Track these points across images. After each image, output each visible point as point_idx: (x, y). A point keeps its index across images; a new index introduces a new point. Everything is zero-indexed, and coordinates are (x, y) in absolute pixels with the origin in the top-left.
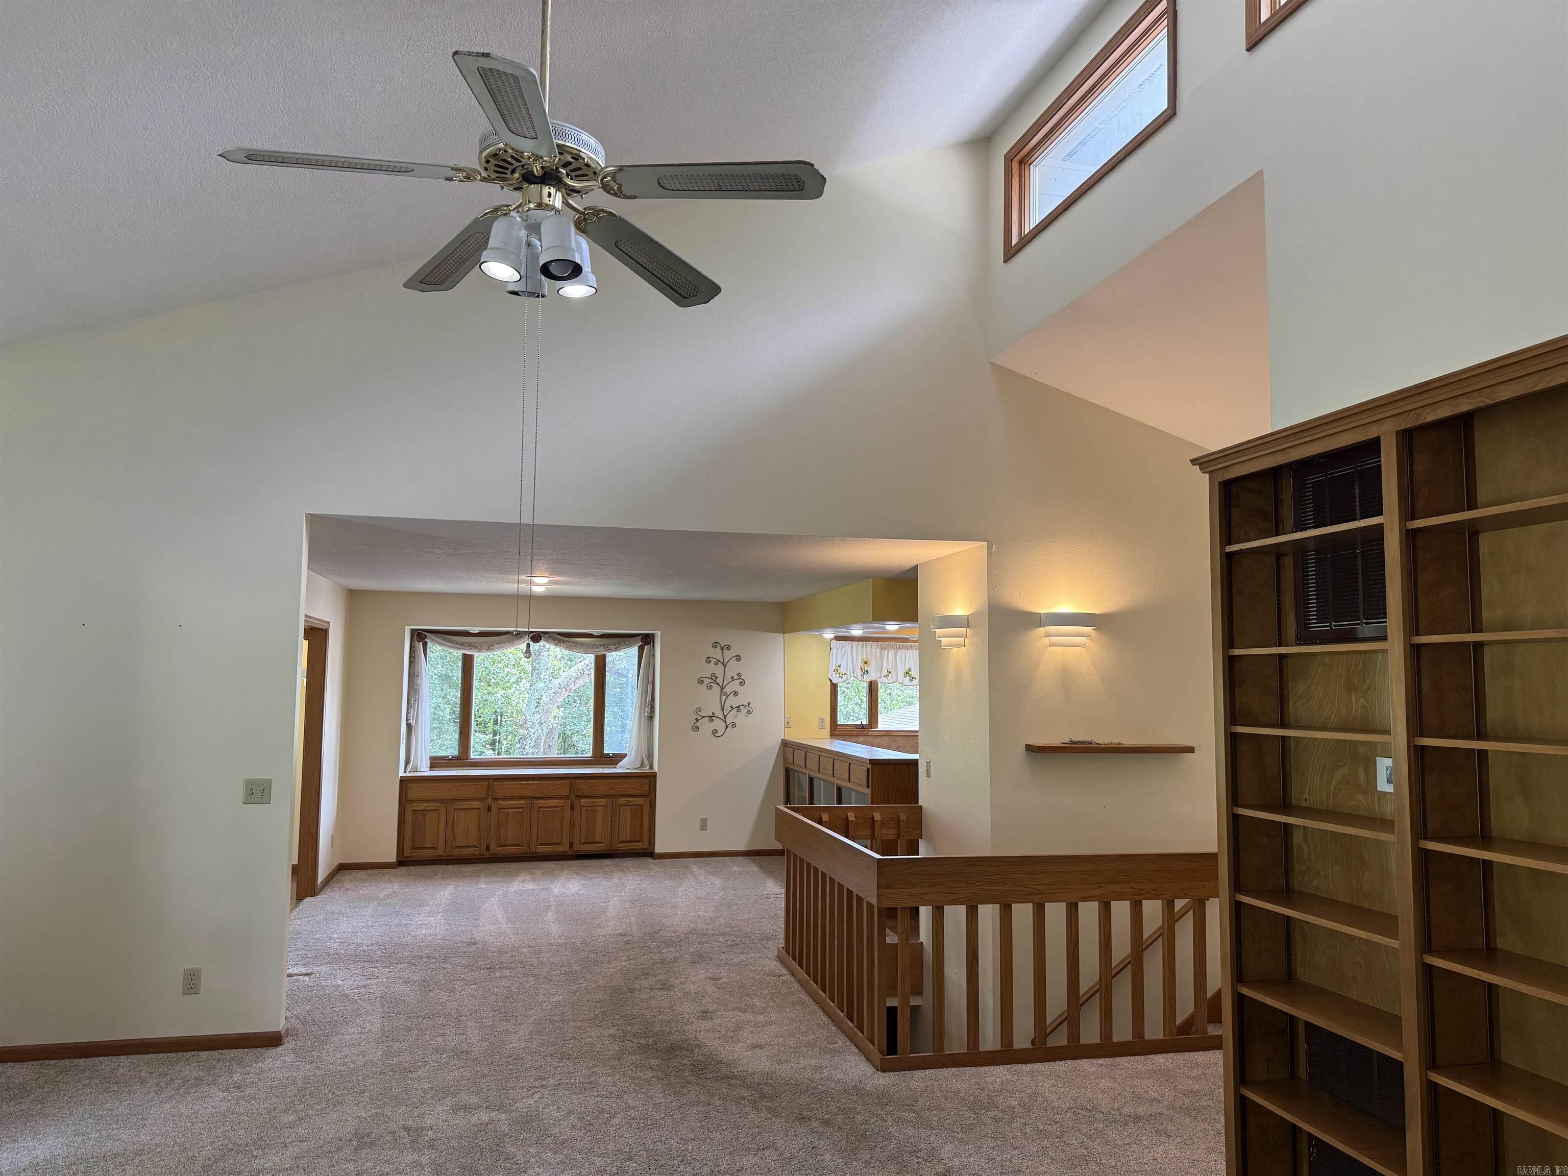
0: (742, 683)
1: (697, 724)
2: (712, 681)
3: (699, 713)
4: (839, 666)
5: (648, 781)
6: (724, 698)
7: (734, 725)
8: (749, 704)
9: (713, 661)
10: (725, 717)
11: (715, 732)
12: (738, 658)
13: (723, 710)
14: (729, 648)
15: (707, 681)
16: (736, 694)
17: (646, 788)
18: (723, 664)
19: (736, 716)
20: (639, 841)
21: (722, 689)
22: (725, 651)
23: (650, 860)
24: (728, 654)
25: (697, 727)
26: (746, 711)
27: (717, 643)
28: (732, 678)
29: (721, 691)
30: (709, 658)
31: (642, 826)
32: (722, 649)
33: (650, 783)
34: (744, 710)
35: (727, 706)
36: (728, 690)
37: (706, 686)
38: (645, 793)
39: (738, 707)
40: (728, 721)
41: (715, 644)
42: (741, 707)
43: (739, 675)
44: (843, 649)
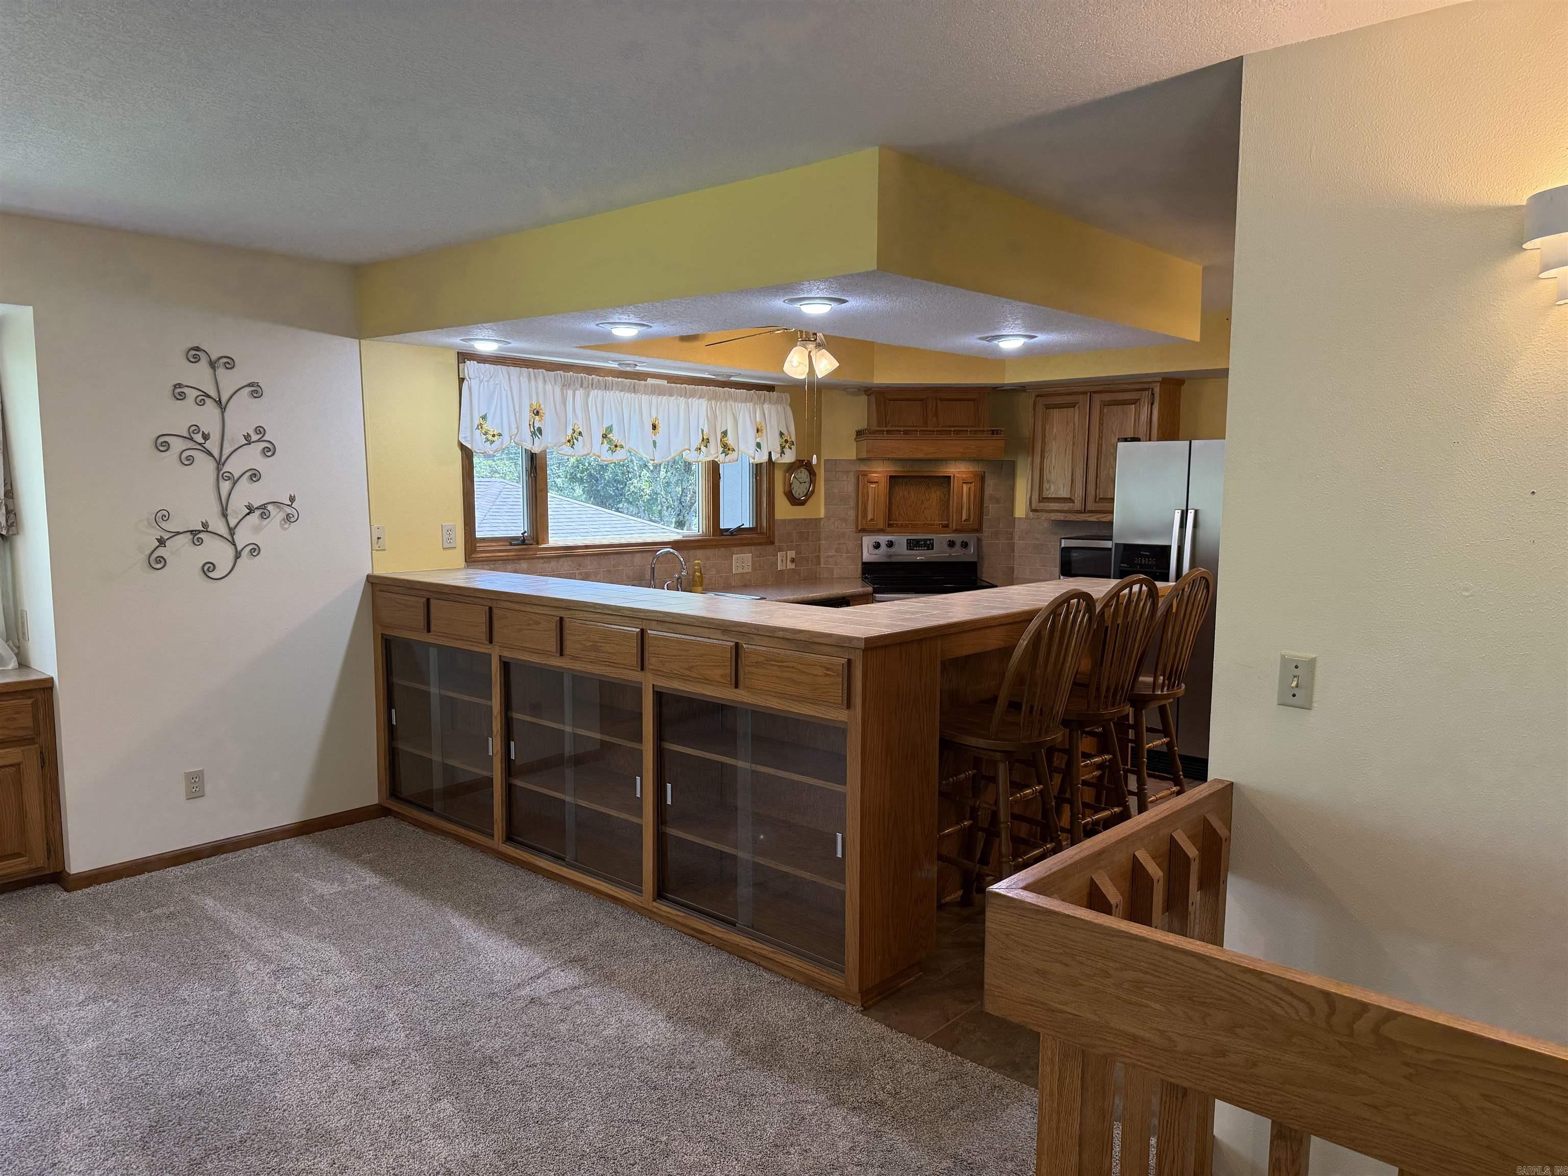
0: (269, 451)
1: (161, 552)
2: (190, 444)
3: (164, 525)
4: (484, 418)
5: (30, 702)
6: (225, 486)
7: (255, 550)
8: (292, 499)
9: (192, 394)
10: (232, 531)
11: (208, 569)
12: (256, 391)
13: (225, 515)
14: (230, 364)
15: (177, 445)
16: (255, 476)
17: (26, 720)
18: (219, 402)
19: (257, 529)
20: (18, 855)
21: (220, 464)
22: (221, 371)
23: (59, 896)
24: (229, 381)
25: (161, 560)
26: (282, 515)
27: (197, 349)
28: (247, 437)
29: (218, 470)
30: (180, 385)
31: (22, 813)
32: (213, 365)
33: (35, 705)
34: (277, 516)
35: (237, 505)
36: (234, 466)
37: (176, 456)
38: (21, 733)
39: (263, 507)
40: (242, 538)
41: (195, 354)
42: (270, 507)
43: (260, 430)
44: (491, 383)
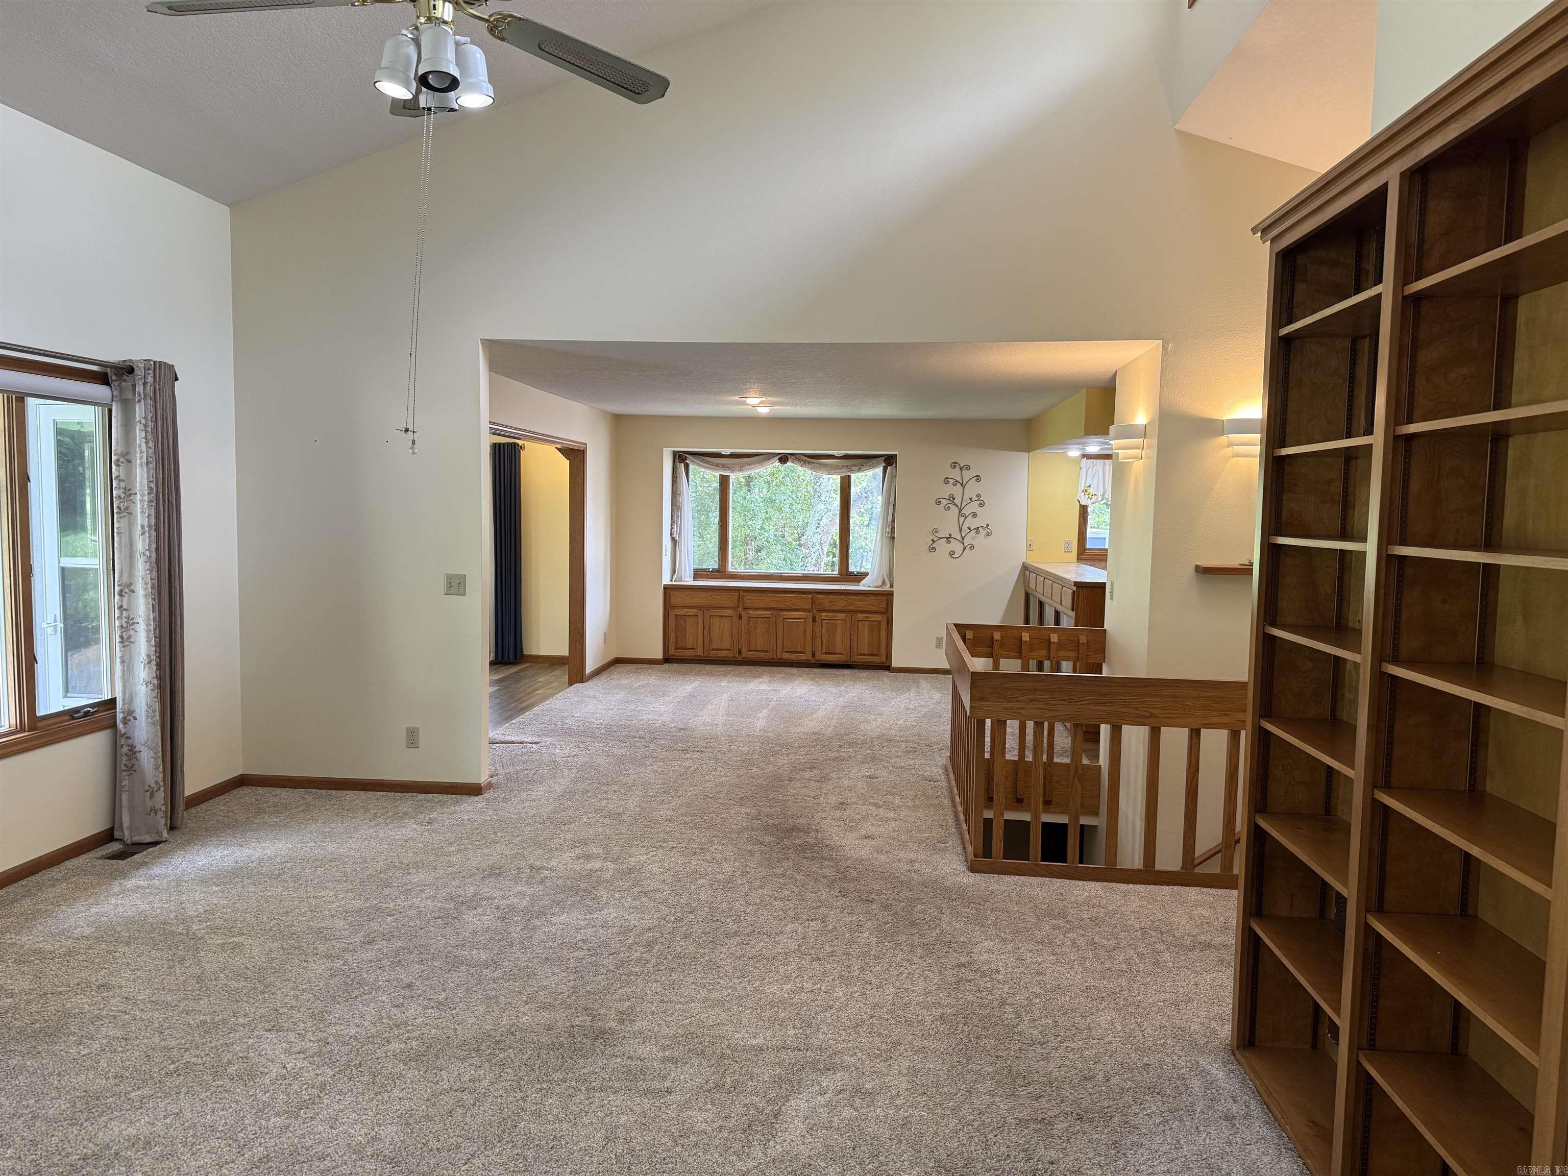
0: (982, 505)
1: (934, 545)
2: (949, 502)
3: (936, 534)
4: (1089, 486)
5: (885, 598)
6: (962, 519)
7: (972, 547)
8: (988, 525)
9: (951, 481)
10: (963, 538)
11: (952, 553)
12: (978, 478)
13: (960, 531)
14: (968, 468)
15: (944, 502)
16: (975, 515)
17: (884, 605)
18: (962, 484)
19: (974, 538)
20: (876, 655)
21: (960, 511)
22: (964, 472)
23: (887, 673)
24: (967, 475)
25: (933, 548)
26: (985, 532)
27: (955, 463)
28: (971, 499)
29: (960, 512)
30: (947, 478)
31: (879, 641)
32: (961, 469)
33: (888, 600)
34: (983, 532)
35: (965, 527)
36: (966, 511)
37: (943, 508)
38: (882, 610)
39: (977, 528)
40: (966, 542)
41: (954, 465)
42: (980, 529)
43: (978, 496)
44: (1094, 469)
